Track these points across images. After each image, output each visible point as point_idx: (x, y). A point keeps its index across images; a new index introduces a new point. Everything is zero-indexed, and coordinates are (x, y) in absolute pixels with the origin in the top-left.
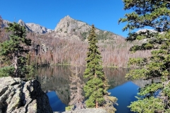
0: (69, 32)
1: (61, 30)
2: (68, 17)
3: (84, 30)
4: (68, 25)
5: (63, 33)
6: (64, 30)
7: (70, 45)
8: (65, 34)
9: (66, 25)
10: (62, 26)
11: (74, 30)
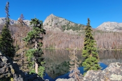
0: (53, 25)
1: (47, 24)
2: (52, 15)
3: (63, 23)
4: (52, 21)
5: (49, 27)
6: (50, 24)
7: (54, 34)
8: (50, 27)
9: (51, 20)
10: (48, 22)
11: (57, 24)
